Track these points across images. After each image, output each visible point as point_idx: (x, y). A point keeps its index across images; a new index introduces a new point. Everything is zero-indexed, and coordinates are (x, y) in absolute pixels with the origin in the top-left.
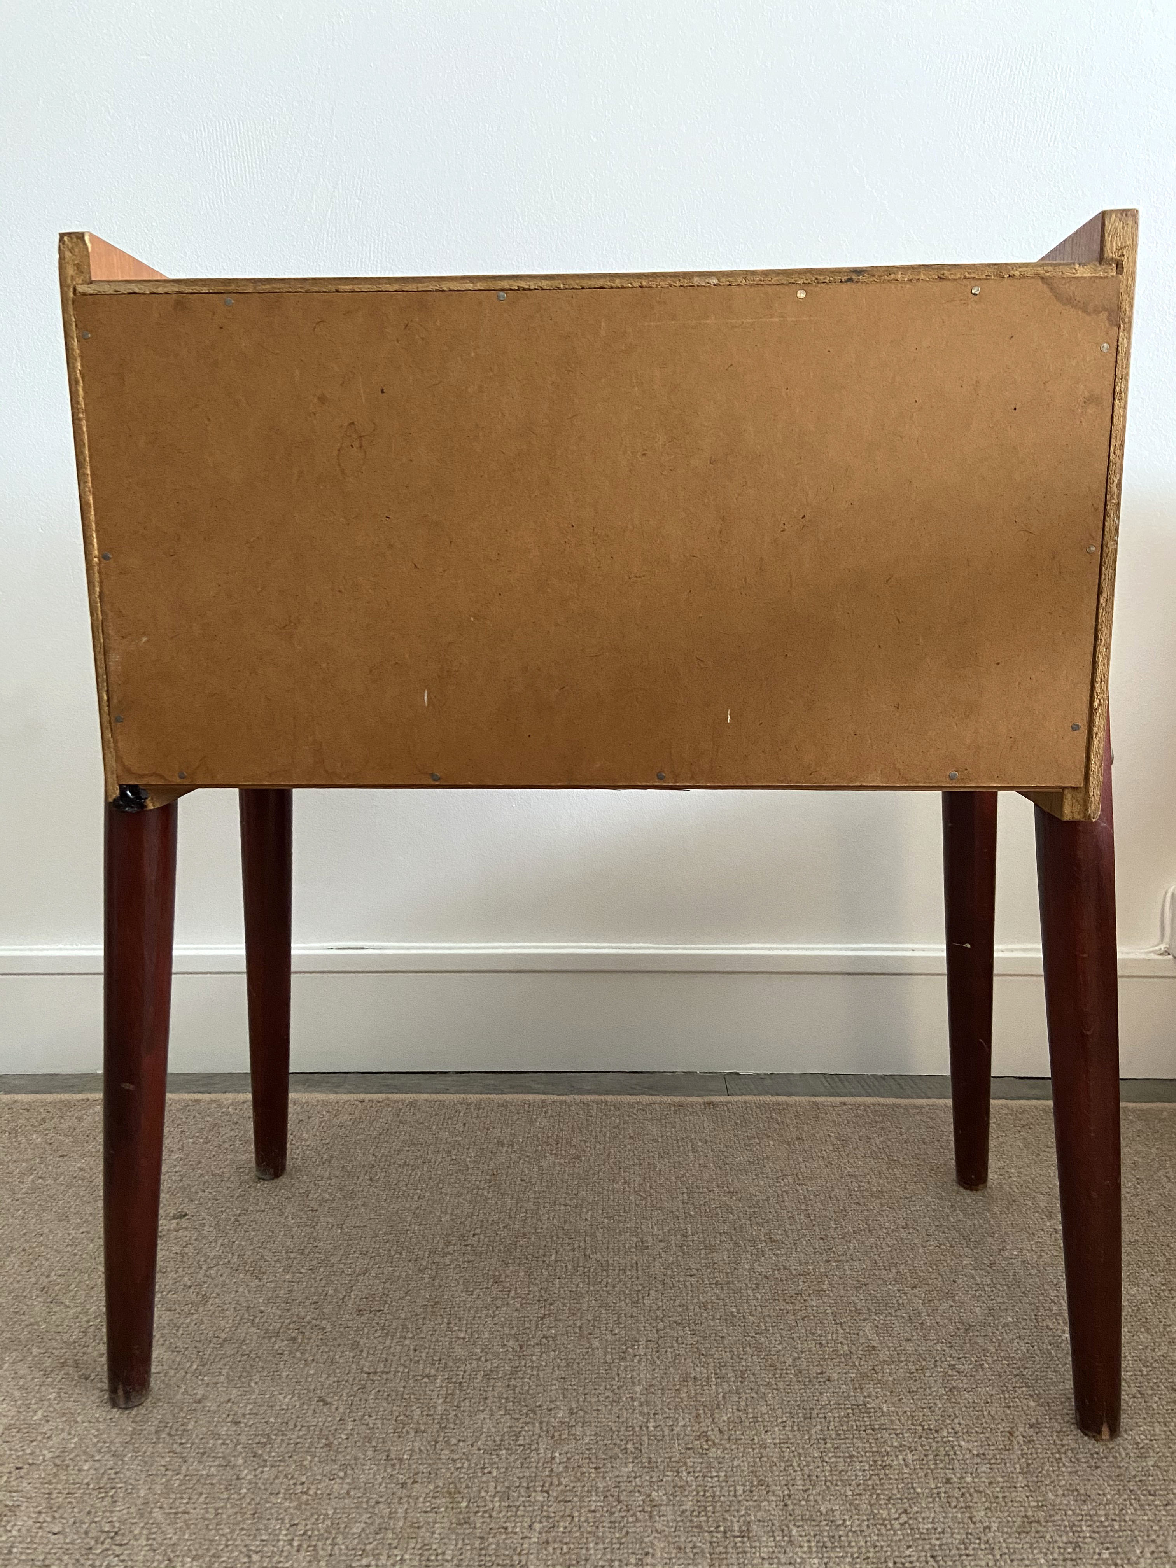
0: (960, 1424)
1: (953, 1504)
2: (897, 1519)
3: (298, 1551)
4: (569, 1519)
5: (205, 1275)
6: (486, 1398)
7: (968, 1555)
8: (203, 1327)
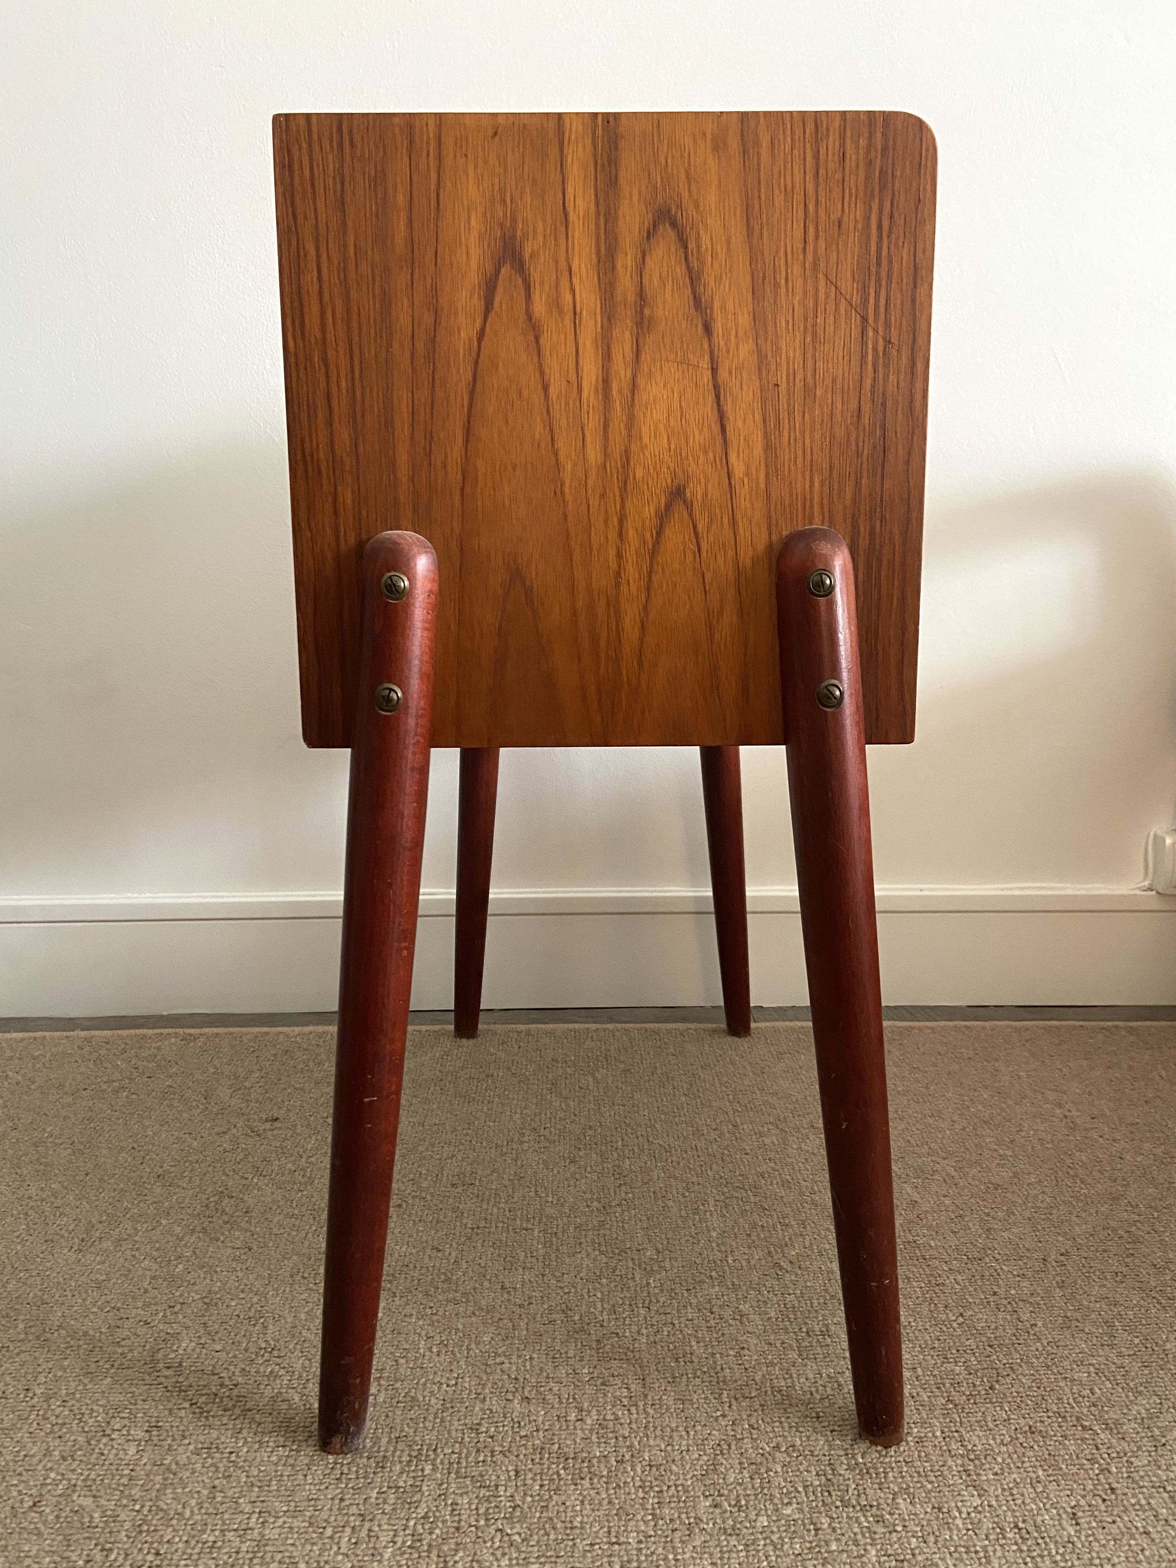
0: (999, 1254)
1: (1002, 1310)
2: (955, 1321)
3: (438, 1355)
4: (671, 1326)
5: (307, 1162)
6: (581, 1243)
7: (1019, 1344)
8: (314, 1200)
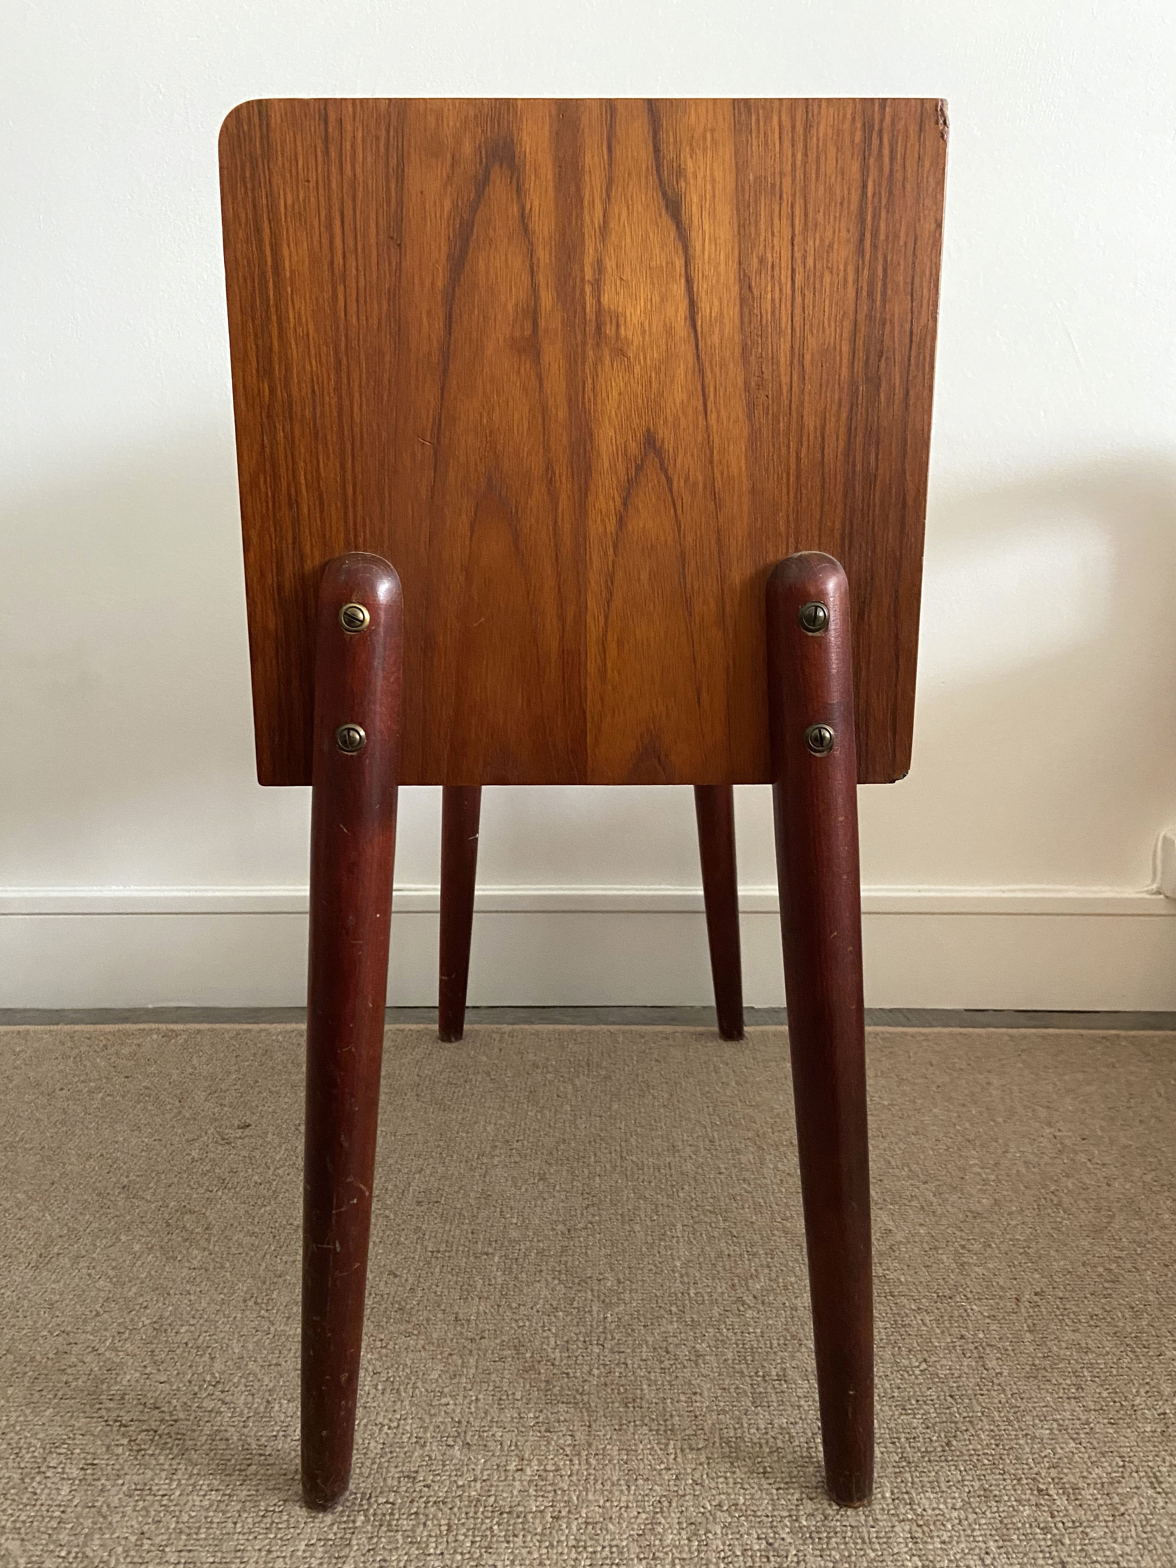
0: (971, 1292)
1: (969, 1355)
2: (918, 1367)
3: (383, 1393)
4: (623, 1366)
5: (273, 1174)
6: (541, 1271)
7: (982, 1395)
